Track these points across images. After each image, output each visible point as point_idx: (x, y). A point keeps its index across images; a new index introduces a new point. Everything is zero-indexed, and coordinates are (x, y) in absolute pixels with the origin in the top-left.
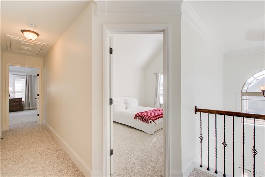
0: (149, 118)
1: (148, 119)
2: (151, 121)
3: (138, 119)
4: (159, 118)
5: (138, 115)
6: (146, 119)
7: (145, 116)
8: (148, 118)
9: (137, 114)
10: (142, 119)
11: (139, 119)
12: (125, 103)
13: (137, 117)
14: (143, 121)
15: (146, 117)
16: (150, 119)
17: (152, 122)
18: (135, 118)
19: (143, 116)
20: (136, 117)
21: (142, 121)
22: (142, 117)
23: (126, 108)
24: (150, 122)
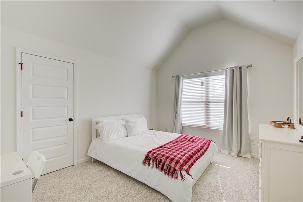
0: (178, 166)
1: (175, 170)
2: (183, 174)
3: (151, 165)
4: (195, 161)
5: (150, 157)
6: (171, 167)
7: (168, 161)
8: (175, 166)
9: (150, 152)
10: (160, 167)
11: (155, 166)
12: (126, 127)
13: (150, 160)
14: (163, 171)
15: (170, 163)
16: (181, 169)
17: (187, 177)
18: (144, 163)
19: (163, 161)
20: (147, 160)
21: (161, 170)
22: (160, 161)
23: (126, 135)
24: (182, 177)
